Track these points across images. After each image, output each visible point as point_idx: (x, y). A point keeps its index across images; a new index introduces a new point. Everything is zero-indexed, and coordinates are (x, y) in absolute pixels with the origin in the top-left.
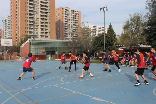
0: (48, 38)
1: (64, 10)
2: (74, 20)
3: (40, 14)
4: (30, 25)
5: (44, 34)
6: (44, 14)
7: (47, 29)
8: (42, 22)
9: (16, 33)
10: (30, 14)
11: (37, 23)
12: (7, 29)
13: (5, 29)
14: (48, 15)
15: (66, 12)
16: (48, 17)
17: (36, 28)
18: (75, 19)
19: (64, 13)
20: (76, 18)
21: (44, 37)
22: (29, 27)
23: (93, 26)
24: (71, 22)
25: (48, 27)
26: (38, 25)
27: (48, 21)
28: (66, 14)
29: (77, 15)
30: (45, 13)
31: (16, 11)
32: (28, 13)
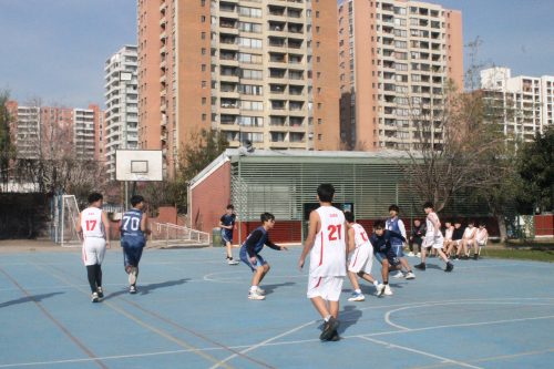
0: (306, 143)
1: (380, 11)
2: (425, 56)
3: (267, 32)
4: (223, 83)
5: (286, 128)
6: (285, 34)
7: (300, 104)
8: (276, 72)
9: (162, 123)
10: (224, 37)
11: (255, 74)
12: (121, 105)
13: (112, 107)
14: (305, 36)
15: (390, 17)
16: (304, 45)
17: (250, 97)
18: (430, 51)
19: (380, 22)
20: (435, 46)
21: (287, 137)
22: (218, 93)
23: (524, 81)
24: (415, 66)
25: (305, 90)
26: (259, 83)
27: (304, 65)
28: (387, 29)
29: (441, 30)
30: (291, 26)
31: (163, 26)
32: (212, 34)
